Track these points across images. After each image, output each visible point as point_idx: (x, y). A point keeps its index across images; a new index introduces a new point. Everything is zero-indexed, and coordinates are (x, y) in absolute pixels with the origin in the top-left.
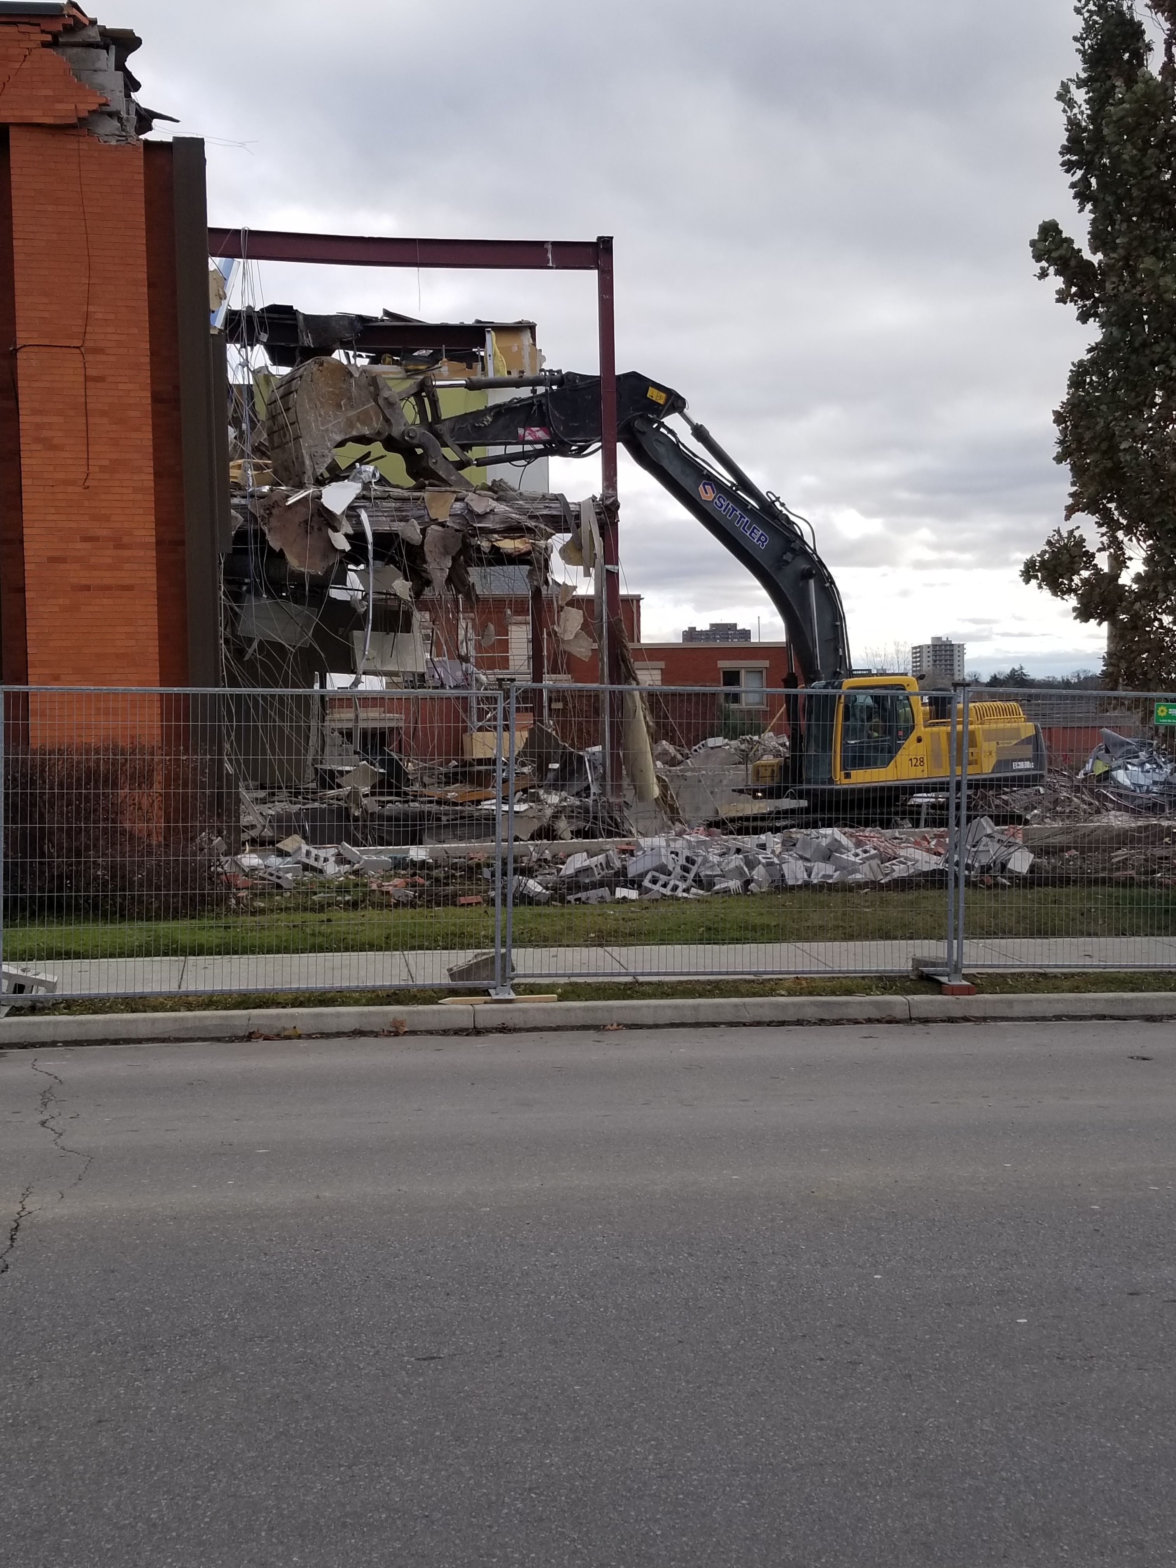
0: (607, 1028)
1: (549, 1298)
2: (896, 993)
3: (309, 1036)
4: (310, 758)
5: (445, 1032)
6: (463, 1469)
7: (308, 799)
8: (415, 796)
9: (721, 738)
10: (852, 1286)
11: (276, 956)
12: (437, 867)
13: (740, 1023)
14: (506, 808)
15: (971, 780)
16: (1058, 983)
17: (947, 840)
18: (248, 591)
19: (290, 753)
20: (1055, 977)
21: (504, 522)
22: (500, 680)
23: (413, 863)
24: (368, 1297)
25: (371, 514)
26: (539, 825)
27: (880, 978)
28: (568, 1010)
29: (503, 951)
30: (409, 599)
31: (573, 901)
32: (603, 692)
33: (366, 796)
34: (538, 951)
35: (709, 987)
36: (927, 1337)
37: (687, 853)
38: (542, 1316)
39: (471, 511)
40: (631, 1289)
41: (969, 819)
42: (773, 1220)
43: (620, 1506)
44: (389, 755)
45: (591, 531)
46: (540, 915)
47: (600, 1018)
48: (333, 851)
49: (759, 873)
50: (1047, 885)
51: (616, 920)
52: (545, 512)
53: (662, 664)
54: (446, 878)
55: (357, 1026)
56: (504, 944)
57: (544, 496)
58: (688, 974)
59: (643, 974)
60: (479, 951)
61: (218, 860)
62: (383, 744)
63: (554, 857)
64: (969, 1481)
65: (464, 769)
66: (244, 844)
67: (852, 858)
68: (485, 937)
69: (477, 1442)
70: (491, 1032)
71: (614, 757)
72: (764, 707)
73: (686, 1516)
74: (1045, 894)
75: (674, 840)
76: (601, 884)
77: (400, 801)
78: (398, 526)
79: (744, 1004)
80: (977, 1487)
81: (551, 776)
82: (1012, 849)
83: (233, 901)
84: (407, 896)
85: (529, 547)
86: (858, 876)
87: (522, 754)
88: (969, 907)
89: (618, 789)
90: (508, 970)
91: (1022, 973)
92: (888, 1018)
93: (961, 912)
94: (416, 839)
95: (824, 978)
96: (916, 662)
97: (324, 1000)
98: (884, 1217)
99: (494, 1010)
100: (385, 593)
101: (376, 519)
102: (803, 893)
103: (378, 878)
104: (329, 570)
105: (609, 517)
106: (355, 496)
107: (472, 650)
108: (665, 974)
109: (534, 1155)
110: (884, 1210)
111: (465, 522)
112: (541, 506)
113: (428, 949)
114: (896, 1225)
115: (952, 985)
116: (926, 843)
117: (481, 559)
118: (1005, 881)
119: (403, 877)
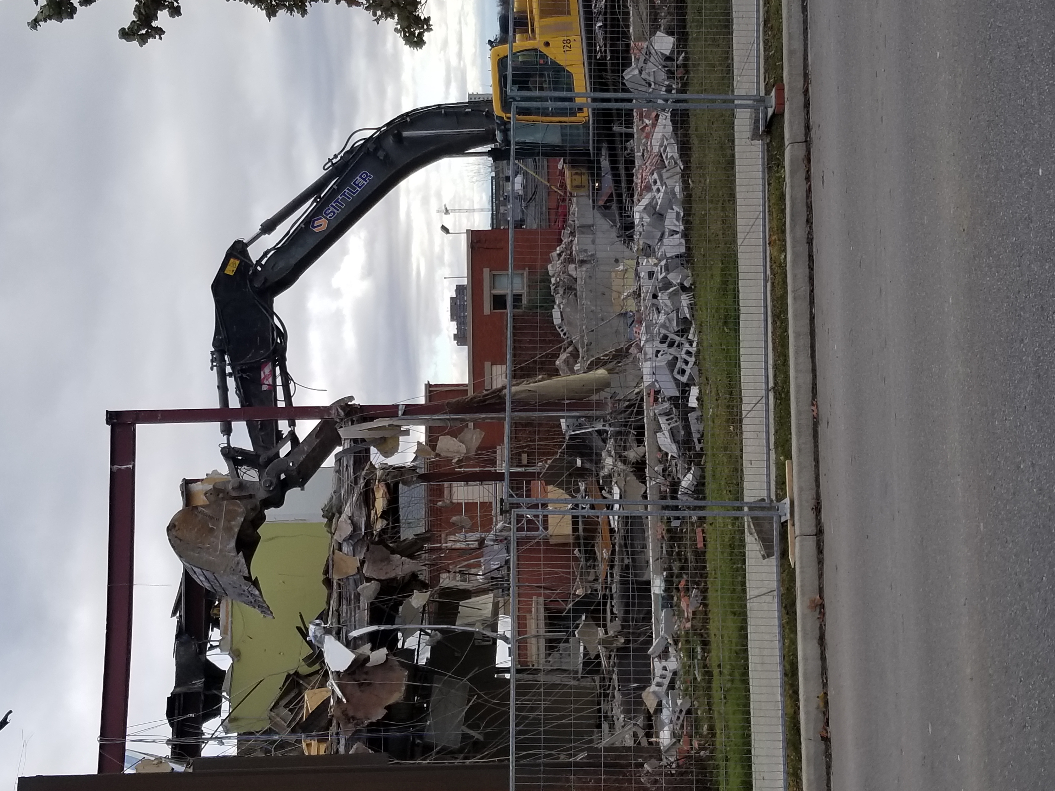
0: (815, 415)
2: (783, 155)
3: (825, 685)
4: (573, 683)
5: (820, 562)
8: (606, 588)
9: (553, 311)
10: (1049, 195)
11: (752, 715)
12: (670, 568)
13: (810, 295)
14: (617, 506)
15: (591, 89)
16: (773, 10)
17: (644, 109)
18: (421, 737)
19: (569, 702)
20: (767, 12)
21: (360, 508)
22: (502, 512)
23: (667, 590)
25: (353, 626)
26: (632, 475)
27: (770, 169)
28: (800, 450)
29: (746, 509)
30: (429, 593)
31: (701, 445)
32: (512, 418)
33: (606, 633)
34: (746, 478)
35: (778, 323)
37: (657, 343)
39: (351, 537)
41: (626, 90)
42: (990, 267)
44: (569, 612)
45: (368, 429)
46: (714, 476)
47: (807, 422)
48: (656, 662)
49: (675, 278)
50: (684, 21)
51: (718, 406)
52: (351, 470)
53: (487, 364)
54: (680, 560)
56: (740, 509)
57: (337, 472)
58: (766, 334)
59: (767, 383)
60: (746, 531)
61: (666, 766)
63: (660, 462)
65: (582, 544)
66: (650, 743)
67: (661, 194)
68: (733, 525)
70: (820, 520)
71: (571, 407)
72: (526, 273)
74: (693, 22)
75: (645, 354)
76: (686, 420)
77: (611, 601)
78: (364, 603)
79: (793, 291)
81: (587, 466)
82: (653, 51)
83: (702, 753)
84: (696, 596)
85: (383, 484)
86: (677, 189)
87: (568, 490)
88: (705, 90)
89: (599, 405)
90: (763, 504)
91: (764, 42)
92: (806, 162)
93: (710, 97)
94: (646, 586)
95: (769, 219)
97: (792, 672)
98: (986, 166)
99: (800, 517)
100: (423, 615)
101: (357, 622)
102: (694, 240)
103: (681, 622)
104: (401, 664)
105: (356, 413)
106: (337, 641)
107: (474, 536)
108: (766, 362)
109: (932, 482)
110: (979, 166)
111: (360, 542)
112: (346, 474)
113: (745, 577)
114: (993, 155)
115: (776, 104)
116: (647, 128)
117: (393, 528)
118: (681, 58)
119: (679, 599)
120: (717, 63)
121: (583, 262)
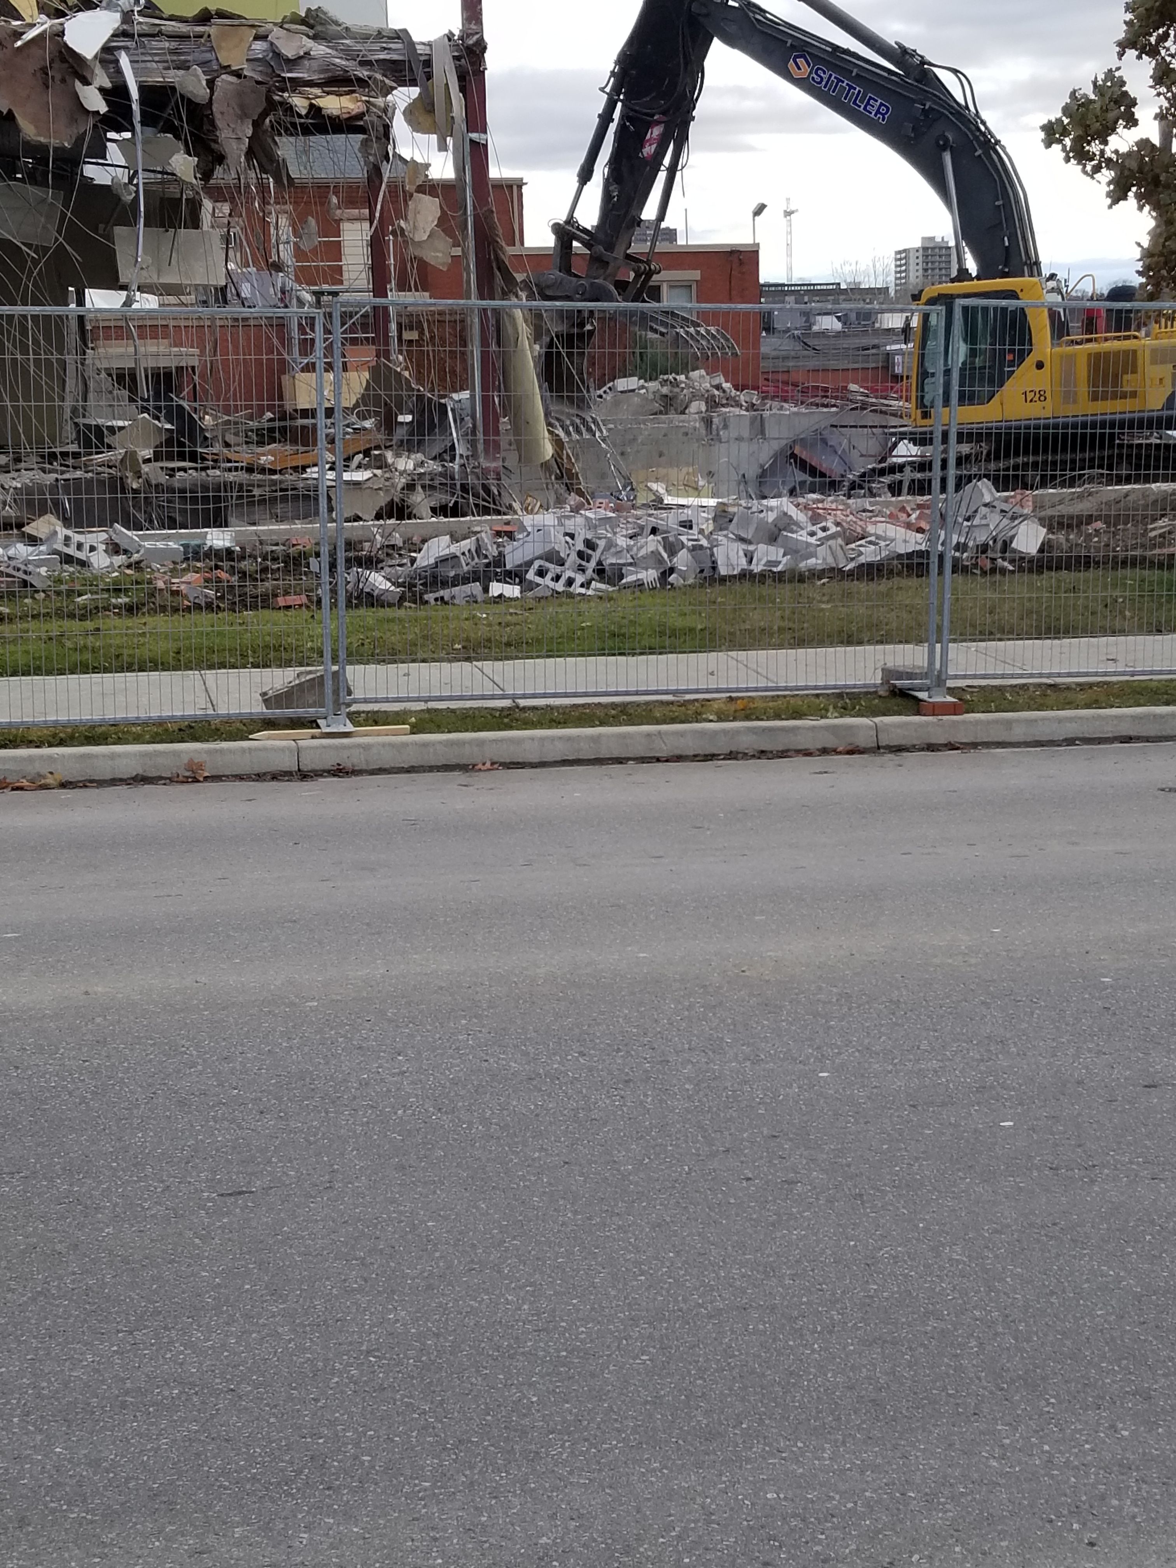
0: (477, 767)
1: (396, 1113)
2: (860, 715)
3: (74, 785)
4: (67, 407)
5: (259, 777)
6: (280, 1330)
7: (68, 466)
8: (215, 461)
9: (636, 378)
10: (791, 1087)
12: (246, 556)
13: (654, 757)
16: (1070, 695)
17: (931, 510)
20: (1068, 688)
21: (324, 71)
23: (213, 552)
24: (154, 1119)
25: (135, 58)
26: (388, 499)
27: (840, 696)
28: (425, 745)
29: (335, 668)
30: (194, 181)
31: (432, 602)
32: (470, 311)
33: (148, 461)
34: (383, 668)
35: (613, 712)
36: (885, 1147)
37: (585, 534)
38: (386, 1136)
39: (277, 55)
40: (502, 1099)
41: (960, 482)
42: (689, 1008)
43: (486, 1368)
44: (178, 404)
45: (447, 84)
46: (386, 620)
47: (466, 756)
48: (104, 536)
49: (682, 561)
50: (1059, 568)
51: (490, 625)
52: (382, 56)
54: (259, 571)
55: (141, 772)
56: (335, 660)
57: (379, 33)
58: (586, 695)
59: (524, 696)
60: (303, 669)
62: (169, 389)
63: (406, 541)
64: (932, 1323)
65: (282, 423)
67: (806, 538)
68: (311, 650)
69: (300, 1296)
70: (321, 776)
71: (488, 404)
73: (570, 1378)
74: (1059, 581)
75: (569, 518)
76: (471, 579)
77: (196, 469)
78: (174, 77)
79: (660, 733)
80: (943, 1331)
81: (400, 434)
82: (1018, 522)
84: (205, 596)
85: (363, 108)
86: (812, 561)
87: (362, 401)
88: (956, 599)
89: (492, 447)
90: (343, 693)
91: (1024, 685)
92: (850, 748)
93: (947, 605)
94: (219, 521)
95: (766, 697)
96: (900, 272)
97: (93, 737)
98: (834, 1000)
99: (324, 747)
100: (159, 172)
101: (143, 65)
102: (737, 586)
103: (165, 573)
104: (80, 139)
105: (472, 64)
106: (111, 32)
107: (286, 254)
108: (555, 695)
109: (379, 933)
110: (835, 990)
111: (270, 70)
112: (376, 47)
113: (233, 667)
114: (850, 1009)
115: (933, 703)
116: (905, 515)
117: (294, 125)
118: (1006, 564)
119: (197, 571)
120: (996, 617)
121: (708, 422)
